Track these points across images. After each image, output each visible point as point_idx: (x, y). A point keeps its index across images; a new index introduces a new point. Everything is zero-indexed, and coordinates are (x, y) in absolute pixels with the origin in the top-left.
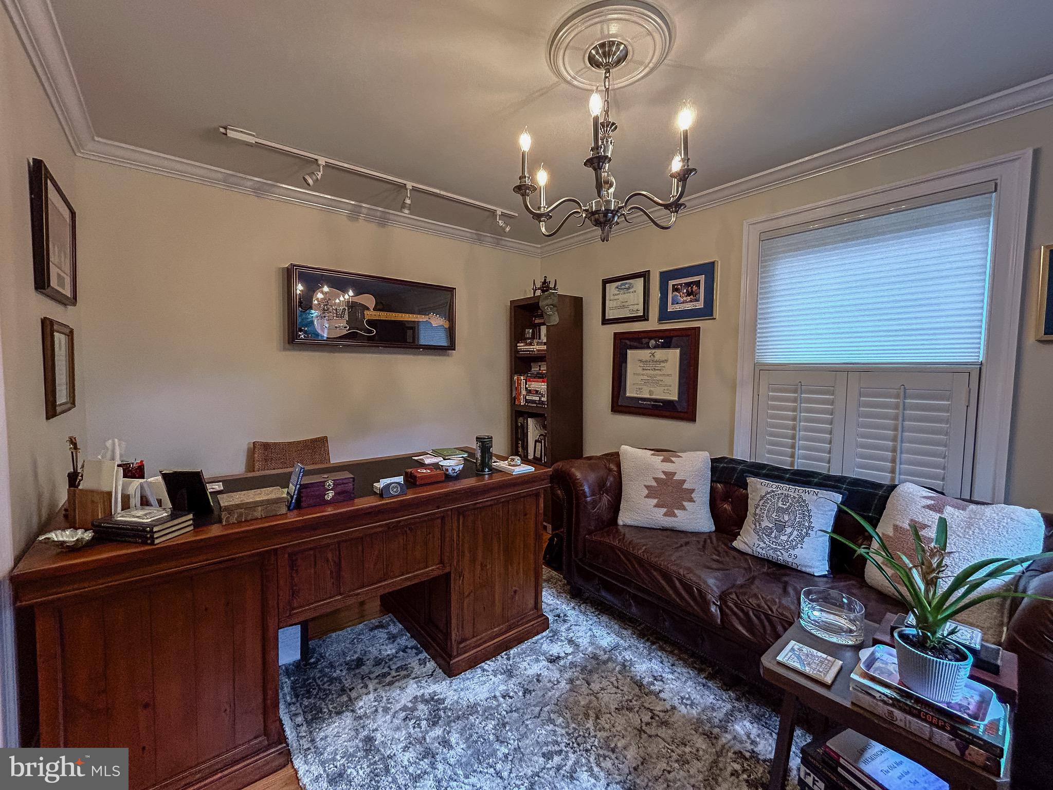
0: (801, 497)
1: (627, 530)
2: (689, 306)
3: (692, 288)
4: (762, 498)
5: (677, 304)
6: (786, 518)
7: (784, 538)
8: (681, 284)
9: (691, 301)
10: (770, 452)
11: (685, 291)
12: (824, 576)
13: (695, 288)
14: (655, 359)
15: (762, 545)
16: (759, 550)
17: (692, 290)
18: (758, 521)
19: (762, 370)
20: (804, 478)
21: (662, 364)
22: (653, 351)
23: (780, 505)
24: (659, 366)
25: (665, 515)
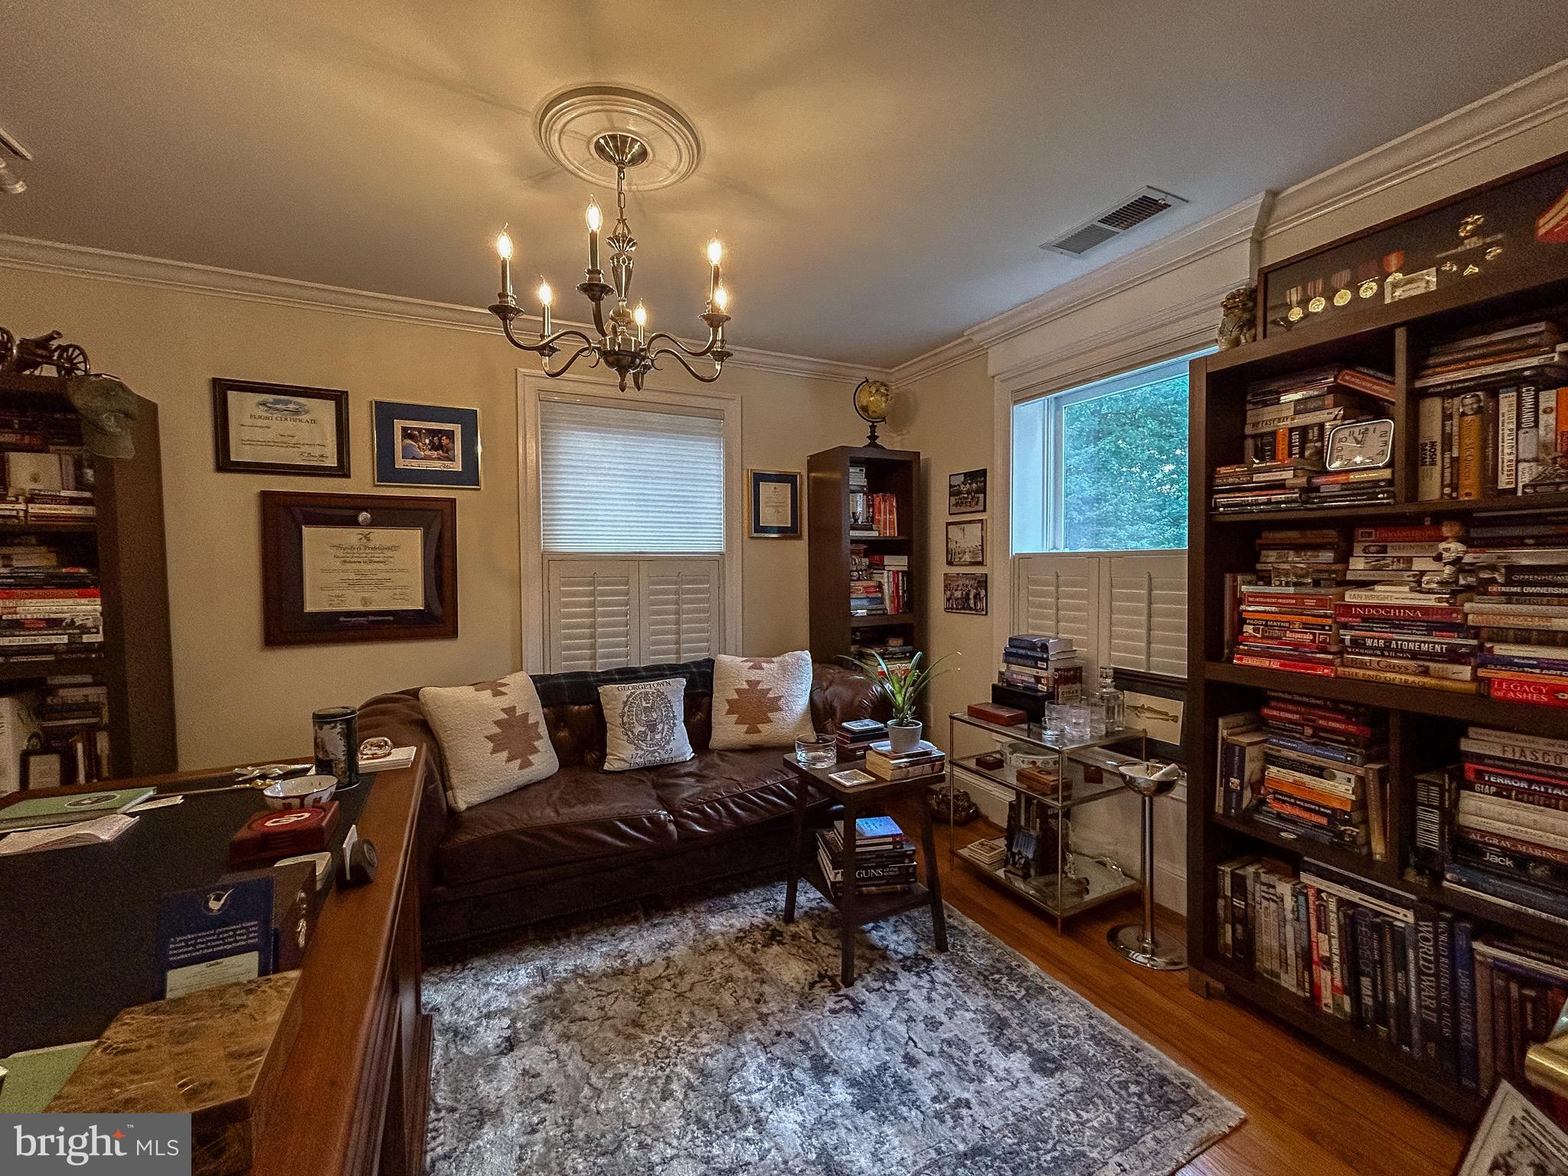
0: (658, 691)
1: (473, 813)
2: (437, 466)
3: (440, 439)
4: (625, 703)
5: (413, 458)
6: (654, 715)
7: (658, 736)
8: (419, 430)
9: (439, 459)
10: (566, 659)
11: (427, 441)
12: (693, 758)
13: (445, 440)
14: (371, 545)
15: (640, 752)
16: (638, 760)
17: (440, 442)
18: (627, 728)
19: (552, 561)
20: (657, 672)
21: (389, 553)
22: (367, 531)
23: (644, 705)
24: (378, 556)
25: (521, 768)
